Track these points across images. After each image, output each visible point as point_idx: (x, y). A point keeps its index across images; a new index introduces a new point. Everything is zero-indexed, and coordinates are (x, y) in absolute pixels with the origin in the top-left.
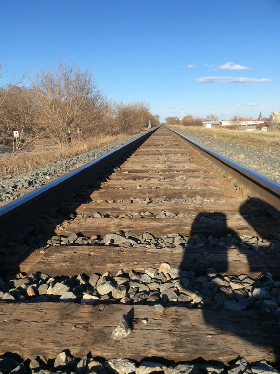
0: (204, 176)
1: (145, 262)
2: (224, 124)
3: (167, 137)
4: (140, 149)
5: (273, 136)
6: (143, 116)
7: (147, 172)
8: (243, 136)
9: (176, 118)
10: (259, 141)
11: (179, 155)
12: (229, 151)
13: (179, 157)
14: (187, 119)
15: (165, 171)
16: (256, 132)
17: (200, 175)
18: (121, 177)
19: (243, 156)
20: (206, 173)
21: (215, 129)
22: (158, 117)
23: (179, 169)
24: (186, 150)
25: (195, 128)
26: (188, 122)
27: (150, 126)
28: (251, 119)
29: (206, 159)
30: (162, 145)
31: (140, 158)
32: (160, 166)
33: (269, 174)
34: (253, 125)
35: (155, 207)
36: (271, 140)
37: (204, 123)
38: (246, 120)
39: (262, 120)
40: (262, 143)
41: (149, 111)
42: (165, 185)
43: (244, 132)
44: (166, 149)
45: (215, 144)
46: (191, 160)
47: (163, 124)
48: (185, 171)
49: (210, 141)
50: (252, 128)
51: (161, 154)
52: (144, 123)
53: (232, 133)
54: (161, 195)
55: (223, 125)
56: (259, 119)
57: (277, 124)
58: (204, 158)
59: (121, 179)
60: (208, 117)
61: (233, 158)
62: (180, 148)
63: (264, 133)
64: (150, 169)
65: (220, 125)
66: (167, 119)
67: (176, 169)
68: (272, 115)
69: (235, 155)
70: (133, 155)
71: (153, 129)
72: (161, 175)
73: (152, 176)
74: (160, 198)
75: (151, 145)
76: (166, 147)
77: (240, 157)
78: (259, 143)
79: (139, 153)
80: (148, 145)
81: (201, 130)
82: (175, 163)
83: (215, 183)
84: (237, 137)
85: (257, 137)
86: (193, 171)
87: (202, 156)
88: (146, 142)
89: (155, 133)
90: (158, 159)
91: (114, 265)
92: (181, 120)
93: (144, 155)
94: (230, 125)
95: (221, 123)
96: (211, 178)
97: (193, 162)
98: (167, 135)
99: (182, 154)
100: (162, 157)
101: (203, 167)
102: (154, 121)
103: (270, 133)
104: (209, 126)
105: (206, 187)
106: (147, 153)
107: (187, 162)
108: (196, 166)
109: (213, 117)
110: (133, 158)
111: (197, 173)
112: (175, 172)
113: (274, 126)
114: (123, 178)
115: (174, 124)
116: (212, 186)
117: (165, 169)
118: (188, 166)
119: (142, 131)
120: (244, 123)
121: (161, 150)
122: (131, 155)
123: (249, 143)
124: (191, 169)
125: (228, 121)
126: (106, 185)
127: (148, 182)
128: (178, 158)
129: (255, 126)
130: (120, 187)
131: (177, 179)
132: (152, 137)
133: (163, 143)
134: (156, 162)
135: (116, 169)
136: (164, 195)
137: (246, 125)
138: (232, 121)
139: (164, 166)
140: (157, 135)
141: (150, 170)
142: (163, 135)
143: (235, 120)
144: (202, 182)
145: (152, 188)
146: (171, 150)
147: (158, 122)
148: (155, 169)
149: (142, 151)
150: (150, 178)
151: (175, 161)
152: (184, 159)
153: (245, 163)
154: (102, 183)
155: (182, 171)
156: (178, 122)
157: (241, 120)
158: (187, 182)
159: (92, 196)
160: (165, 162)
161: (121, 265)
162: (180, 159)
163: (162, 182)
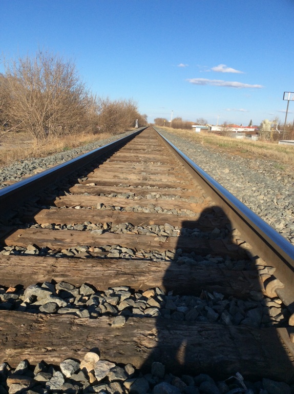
0: (180, 194)
1: (64, 345)
2: (214, 129)
3: (151, 140)
4: (118, 154)
5: (262, 147)
6: (129, 115)
7: (116, 184)
8: (230, 144)
9: (165, 119)
10: (247, 151)
11: (159, 164)
12: (214, 162)
13: (158, 167)
14: (176, 122)
15: (137, 185)
16: (245, 141)
17: (176, 193)
18: (83, 191)
19: (227, 171)
20: (184, 189)
21: (204, 134)
22: (146, 116)
23: (154, 183)
24: (167, 158)
25: (184, 131)
26: (177, 125)
27: (137, 126)
28: (241, 126)
29: (187, 172)
30: (144, 150)
31: (114, 166)
32: (133, 178)
33: (254, 197)
34: (243, 132)
35: (110, 238)
36: (260, 151)
37: (193, 126)
38: (236, 127)
39: (253, 127)
40: (250, 153)
41: (137, 110)
42: (132, 205)
43: (233, 139)
44: (147, 156)
45: (200, 152)
46: (170, 171)
47: (152, 125)
48: (160, 187)
49: (196, 149)
50: (241, 135)
51: (139, 162)
52: (131, 122)
53: (220, 140)
54: (123, 220)
55: (212, 130)
56: (249, 127)
57: (267, 133)
58: (185, 170)
59: (83, 193)
60: (198, 121)
61: (217, 172)
62: (162, 155)
63: (253, 143)
64: (121, 180)
65: (209, 130)
66: (155, 120)
67: (150, 182)
68: (263, 123)
69: (218, 169)
70: (108, 160)
71: (139, 130)
72: (131, 190)
73: (120, 191)
74: (120, 225)
75: (131, 149)
76: (148, 153)
77: (224, 171)
78: (247, 154)
79: (115, 159)
80: (128, 149)
81: (189, 135)
82: (152, 174)
83: (191, 205)
84: (225, 146)
85: (245, 147)
86: (169, 187)
87: (183, 167)
88: (127, 146)
89: (140, 135)
90: (134, 168)
91: (16, 351)
92: (170, 121)
93: (120, 161)
94: (220, 130)
95: (211, 128)
96: (188, 197)
97: (173, 174)
98: (152, 138)
99: (163, 163)
100: (140, 165)
101: (182, 182)
102: (141, 121)
103: (260, 143)
104: (198, 130)
105: (180, 210)
106: (124, 159)
107: (165, 174)
108: (175, 179)
109: (203, 121)
110: (106, 165)
111: (174, 189)
112: (149, 187)
113: (264, 136)
114: (86, 192)
115: (162, 125)
116: (187, 209)
117: (139, 182)
118: (165, 179)
119: (127, 131)
120: (234, 130)
121: (141, 156)
122: (105, 161)
123: (237, 153)
124: (168, 183)
125: (218, 126)
126: (61, 201)
127: (114, 199)
128: (156, 168)
129: (245, 134)
130: (78, 204)
131: (148, 196)
132: (135, 139)
133: (145, 147)
134: (131, 172)
135: (81, 179)
136: (127, 220)
137: (235, 132)
138: (222, 126)
139: (138, 177)
140: (141, 137)
141: (121, 182)
142: (148, 137)
143: (225, 126)
144: (177, 203)
145: (116, 208)
146: (151, 156)
147: (146, 122)
148: (126, 181)
149: (119, 157)
150: (118, 193)
151: (152, 172)
152: (163, 169)
153: (228, 180)
154: (57, 198)
155: (157, 185)
156: (167, 124)
157: (231, 126)
158: (159, 202)
159: (36, 217)
160: (140, 172)
161: (27, 351)
162: (159, 169)
163: (130, 200)
